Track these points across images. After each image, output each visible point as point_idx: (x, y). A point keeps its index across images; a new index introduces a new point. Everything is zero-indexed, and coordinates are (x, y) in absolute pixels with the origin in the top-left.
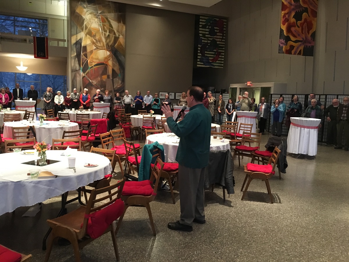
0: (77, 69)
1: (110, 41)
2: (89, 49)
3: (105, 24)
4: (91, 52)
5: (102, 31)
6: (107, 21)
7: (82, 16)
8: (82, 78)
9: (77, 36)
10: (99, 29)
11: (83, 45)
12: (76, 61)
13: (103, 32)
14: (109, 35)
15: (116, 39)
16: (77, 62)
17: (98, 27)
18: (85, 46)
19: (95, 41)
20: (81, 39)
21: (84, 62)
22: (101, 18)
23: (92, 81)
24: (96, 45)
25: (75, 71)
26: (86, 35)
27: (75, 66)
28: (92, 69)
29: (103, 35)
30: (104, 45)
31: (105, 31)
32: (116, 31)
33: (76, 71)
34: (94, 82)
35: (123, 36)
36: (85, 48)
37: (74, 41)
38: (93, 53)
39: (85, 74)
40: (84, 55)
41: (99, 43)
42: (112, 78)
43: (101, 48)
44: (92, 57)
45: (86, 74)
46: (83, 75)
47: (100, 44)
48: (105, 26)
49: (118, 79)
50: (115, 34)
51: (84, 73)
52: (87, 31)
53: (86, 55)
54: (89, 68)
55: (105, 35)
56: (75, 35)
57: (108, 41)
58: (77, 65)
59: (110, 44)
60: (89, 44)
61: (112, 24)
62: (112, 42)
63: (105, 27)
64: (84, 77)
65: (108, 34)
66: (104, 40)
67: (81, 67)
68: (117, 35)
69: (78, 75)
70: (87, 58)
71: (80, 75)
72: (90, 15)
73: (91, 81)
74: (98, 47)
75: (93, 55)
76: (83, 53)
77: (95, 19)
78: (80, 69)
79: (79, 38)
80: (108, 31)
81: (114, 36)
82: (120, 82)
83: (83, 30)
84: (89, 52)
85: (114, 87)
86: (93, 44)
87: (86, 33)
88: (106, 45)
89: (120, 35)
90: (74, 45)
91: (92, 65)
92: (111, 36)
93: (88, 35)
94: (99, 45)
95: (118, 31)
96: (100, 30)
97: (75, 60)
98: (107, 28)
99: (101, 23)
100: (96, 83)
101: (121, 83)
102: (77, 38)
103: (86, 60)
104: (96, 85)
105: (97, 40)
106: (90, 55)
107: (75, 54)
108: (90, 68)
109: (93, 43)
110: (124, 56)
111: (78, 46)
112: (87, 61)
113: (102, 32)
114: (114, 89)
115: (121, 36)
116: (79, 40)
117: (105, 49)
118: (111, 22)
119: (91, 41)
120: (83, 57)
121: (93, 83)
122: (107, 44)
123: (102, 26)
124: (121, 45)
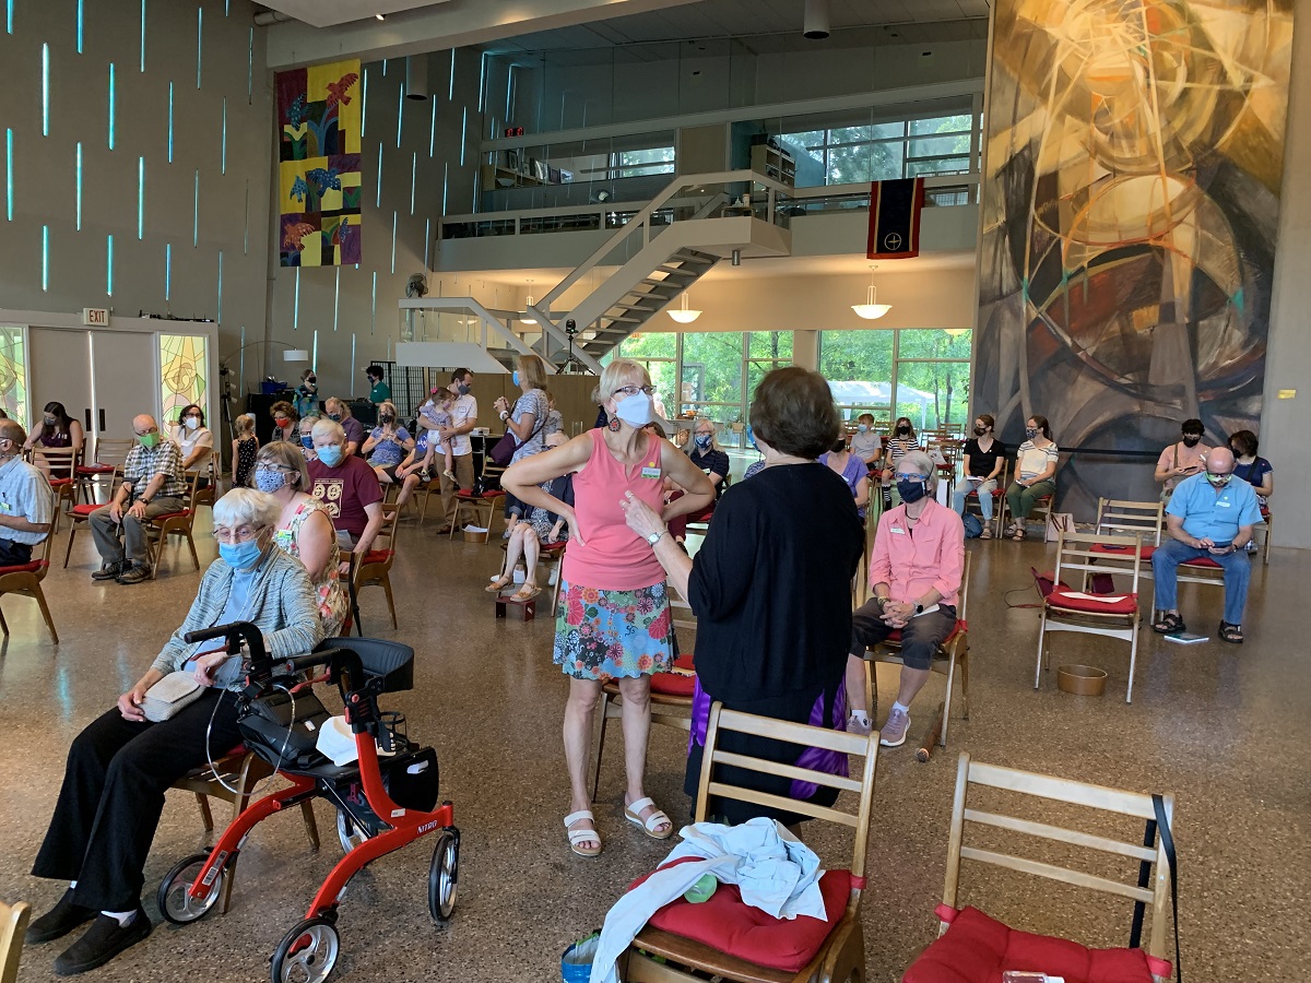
0: (1005, 290)
1: (1189, 125)
2: (1067, 187)
3: (1165, 37)
4: (1082, 197)
5: (1148, 77)
6: (1179, 23)
7: (1046, 33)
8: (1024, 327)
9: (1013, 135)
10: (1132, 69)
11: (1039, 171)
12: (1003, 251)
13: (1153, 81)
14: (1185, 93)
15: (1229, 103)
16: (1009, 254)
17: (1127, 65)
18: (1052, 170)
19: (1103, 138)
20: (1032, 146)
21: (1040, 255)
22: (1147, 11)
23: (1074, 343)
24: (1111, 158)
25: (993, 301)
26: (1061, 118)
27: (997, 277)
28: (1082, 283)
29: (1149, 98)
30: (1152, 153)
31: (1165, 75)
32: (1228, 63)
33: (1001, 296)
34: (1088, 347)
35: (1273, 77)
36: (1051, 180)
37: (997, 158)
38: (1092, 198)
39: (1043, 308)
40: (1042, 217)
41: (1124, 143)
42: (1187, 320)
43: (1134, 169)
44: (1084, 222)
45: (1048, 311)
46: (1034, 314)
47: (1132, 147)
48: (1165, 46)
49: (1223, 324)
50: (1222, 75)
51: (1037, 303)
52: (1066, 95)
53: (1052, 219)
54: (1065, 279)
55: (1162, 94)
56: (1006, 128)
57: (1178, 124)
58: (1007, 271)
59: (1189, 139)
60: (1075, 158)
61: (1208, 27)
62: (1200, 126)
63: (1167, 55)
64: (1035, 325)
65: (1180, 84)
66: (1154, 123)
67: (1026, 276)
68: (1236, 81)
69: (1007, 315)
70: (1058, 232)
71: (1016, 314)
72: (1088, 15)
73: (1068, 340)
74: (1118, 167)
75: (1090, 213)
76: (1036, 208)
77: (1111, 26)
78: (1019, 288)
79: (1021, 142)
80: (1182, 72)
81: (1217, 87)
82: (1238, 336)
83: (1044, 96)
84: (1071, 199)
85: (1201, 367)
86: (1093, 156)
87: (1058, 109)
88: (1166, 147)
89: (1257, 74)
90: (997, 176)
91: (1080, 260)
92: (1197, 97)
93: (1068, 117)
94: (1128, 156)
95: (1243, 59)
96: (1134, 77)
97: (1000, 246)
98: (1177, 58)
99: (1147, 41)
100: (1094, 348)
101: (1245, 345)
102: (1012, 144)
103: (1052, 238)
104: (1094, 358)
105: (1119, 128)
106: (1075, 212)
107: (1002, 218)
108: (1069, 278)
109: (1095, 150)
110: (1277, 191)
111: (1018, 178)
112: (1058, 244)
113: (1149, 85)
114: (1197, 376)
115: (1262, 83)
116: (1022, 151)
117: (1157, 172)
118: (1204, 17)
119: (1083, 143)
120: (1037, 229)
121: (1079, 349)
122: (1174, 143)
123: (1149, 52)
124: (1259, 130)
